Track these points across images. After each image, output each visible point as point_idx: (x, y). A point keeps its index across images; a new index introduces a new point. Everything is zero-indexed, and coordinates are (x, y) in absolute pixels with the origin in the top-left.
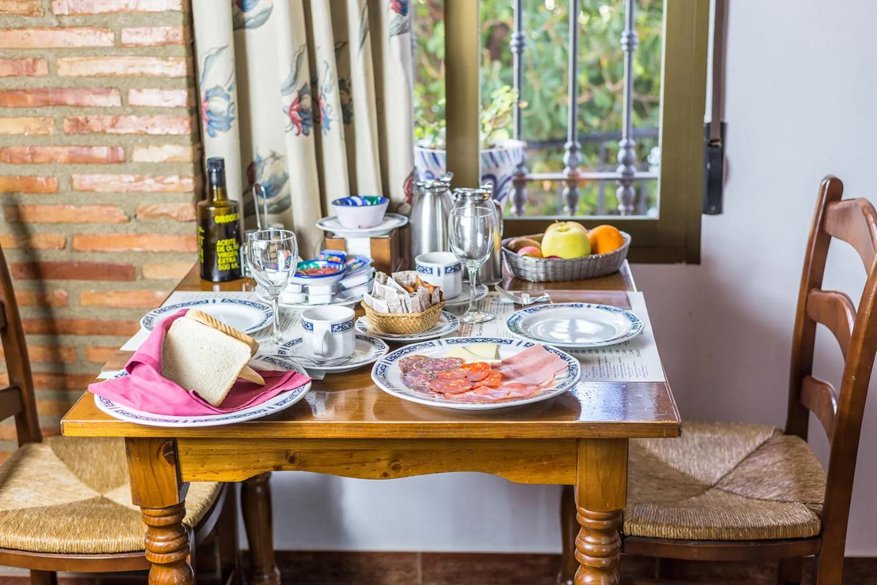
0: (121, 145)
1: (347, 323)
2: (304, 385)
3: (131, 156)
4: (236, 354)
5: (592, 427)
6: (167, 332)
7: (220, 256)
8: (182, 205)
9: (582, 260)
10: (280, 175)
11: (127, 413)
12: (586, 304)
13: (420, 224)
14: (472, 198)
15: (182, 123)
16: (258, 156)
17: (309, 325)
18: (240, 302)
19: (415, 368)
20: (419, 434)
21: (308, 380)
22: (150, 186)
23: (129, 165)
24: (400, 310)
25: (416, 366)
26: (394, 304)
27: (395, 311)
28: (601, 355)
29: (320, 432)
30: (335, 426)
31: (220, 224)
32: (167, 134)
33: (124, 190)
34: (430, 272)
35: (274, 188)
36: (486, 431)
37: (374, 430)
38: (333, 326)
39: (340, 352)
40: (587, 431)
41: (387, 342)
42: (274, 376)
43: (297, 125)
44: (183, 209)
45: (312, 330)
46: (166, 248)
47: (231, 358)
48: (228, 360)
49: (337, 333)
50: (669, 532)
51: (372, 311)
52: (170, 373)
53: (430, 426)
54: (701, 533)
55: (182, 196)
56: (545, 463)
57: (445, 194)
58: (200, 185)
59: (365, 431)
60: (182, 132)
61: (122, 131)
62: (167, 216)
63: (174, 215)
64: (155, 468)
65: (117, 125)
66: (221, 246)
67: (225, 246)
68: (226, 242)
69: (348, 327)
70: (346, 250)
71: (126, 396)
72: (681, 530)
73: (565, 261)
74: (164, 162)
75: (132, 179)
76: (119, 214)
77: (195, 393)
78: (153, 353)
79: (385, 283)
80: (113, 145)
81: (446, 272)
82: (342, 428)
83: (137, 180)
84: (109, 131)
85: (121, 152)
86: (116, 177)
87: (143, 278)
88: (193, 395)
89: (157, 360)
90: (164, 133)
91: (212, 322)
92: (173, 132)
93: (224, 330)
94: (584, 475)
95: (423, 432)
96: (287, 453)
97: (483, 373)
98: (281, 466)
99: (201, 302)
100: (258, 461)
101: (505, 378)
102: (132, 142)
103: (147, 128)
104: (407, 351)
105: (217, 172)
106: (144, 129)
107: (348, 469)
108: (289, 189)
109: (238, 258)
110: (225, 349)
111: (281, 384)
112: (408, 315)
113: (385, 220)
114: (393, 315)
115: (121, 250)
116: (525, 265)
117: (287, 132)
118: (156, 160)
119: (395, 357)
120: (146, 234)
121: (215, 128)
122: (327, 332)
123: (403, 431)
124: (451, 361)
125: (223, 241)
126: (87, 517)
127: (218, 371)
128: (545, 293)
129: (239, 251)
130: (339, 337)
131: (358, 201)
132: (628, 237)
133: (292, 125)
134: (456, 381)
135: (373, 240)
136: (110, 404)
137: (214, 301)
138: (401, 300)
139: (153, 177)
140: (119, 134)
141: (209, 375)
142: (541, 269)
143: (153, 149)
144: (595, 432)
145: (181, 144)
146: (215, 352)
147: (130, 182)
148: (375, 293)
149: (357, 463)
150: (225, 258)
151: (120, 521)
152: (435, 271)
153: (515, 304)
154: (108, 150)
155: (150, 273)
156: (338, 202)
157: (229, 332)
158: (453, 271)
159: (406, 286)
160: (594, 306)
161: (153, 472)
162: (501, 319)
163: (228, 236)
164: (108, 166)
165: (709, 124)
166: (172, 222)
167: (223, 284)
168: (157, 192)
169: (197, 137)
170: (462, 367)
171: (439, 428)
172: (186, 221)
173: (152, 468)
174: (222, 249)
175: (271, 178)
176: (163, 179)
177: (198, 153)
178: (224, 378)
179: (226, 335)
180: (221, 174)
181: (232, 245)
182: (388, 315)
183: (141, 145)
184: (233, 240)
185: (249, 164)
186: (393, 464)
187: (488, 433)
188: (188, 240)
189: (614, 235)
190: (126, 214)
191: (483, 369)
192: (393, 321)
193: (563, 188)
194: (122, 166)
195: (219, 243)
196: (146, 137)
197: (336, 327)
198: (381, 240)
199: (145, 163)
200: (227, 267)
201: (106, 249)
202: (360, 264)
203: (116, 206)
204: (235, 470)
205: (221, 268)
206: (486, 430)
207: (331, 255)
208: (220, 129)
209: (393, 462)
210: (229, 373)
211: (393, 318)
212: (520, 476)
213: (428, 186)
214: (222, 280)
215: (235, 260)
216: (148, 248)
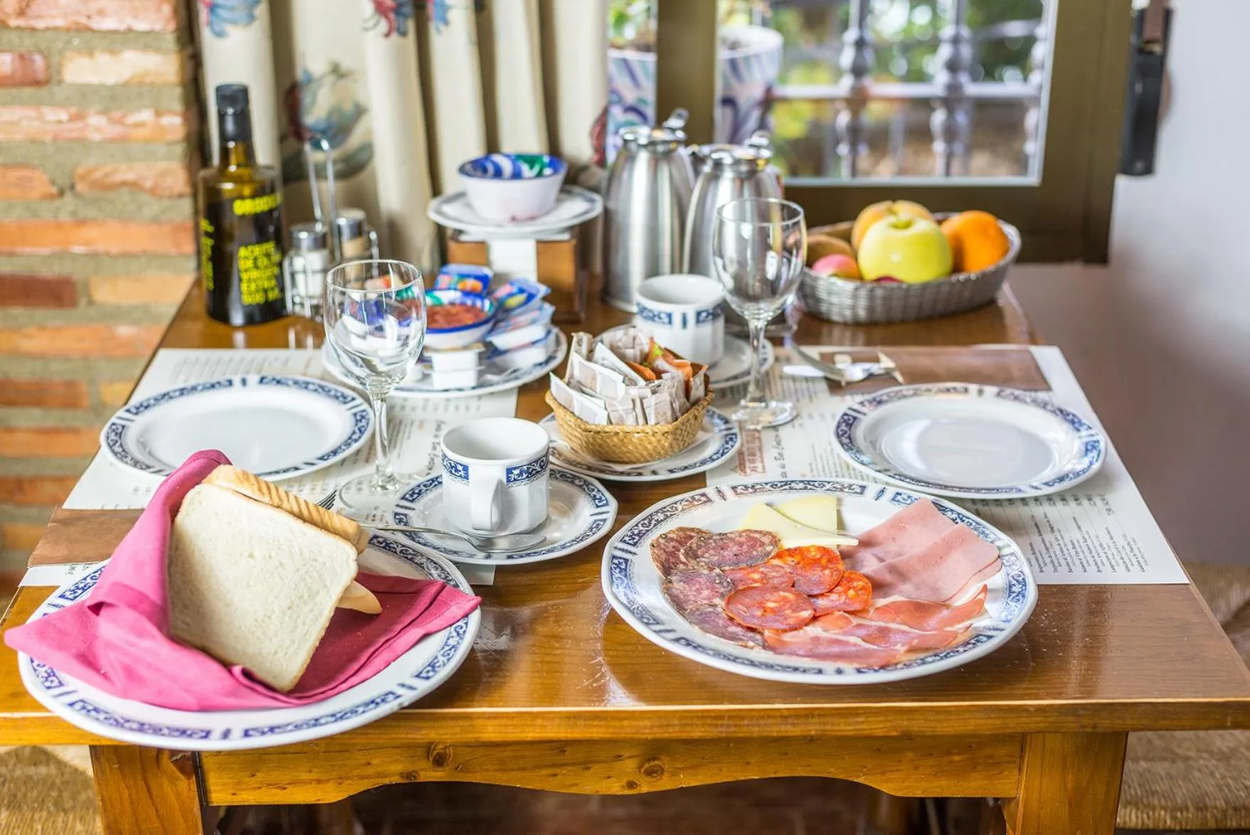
0: (40, 52)
1: (536, 461)
2: (466, 616)
3: (59, 72)
4: (325, 564)
5: (1082, 712)
6: (173, 521)
7: (245, 276)
8: (163, 165)
9: (939, 285)
10: (348, 107)
11: (96, 710)
12: (973, 388)
13: (627, 212)
14: (735, 168)
15: (158, 10)
16: (306, 72)
17: (460, 468)
18: (296, 383)
19: (683, 558)
20: (720, 729)
21: (472, 603)
22: (98, 129)
23: (56, 89)
24: (630, 420)
25: (686, 555)
26: (620, 408)
27: (621, 421)
28: (1039, 511)
29: (510, 729)
30: (544, 718)
31: (243, 217)
32: (130, 30)
33: (48, 138)
34: (666, 320)
35: (339, 129)
36: (862, 723)
37: (626, 723)
38: (509, 471)
39: (523, 520)
40: (1071, 719)
41: (608, 485)
42: (398, 589)
43: (387, 17)
44: (164, 174)
45: (467, 477)
46: (132, 246)
47: (316, 575)
48: (309, 580)
49: (518, 482)
50: (1127, 818)
51: (573, 419)
52: (188, 620)
53: (744, 714)
54: (1187, 818)
55: (162, 149)
56: (957, 758)
57: (675, 154)
58: (195, 126)
59: (608, 727)
60: (158, 26)
61: (40, 24)
62: (134, 186)
63: (148, 184)
64: (153, 784)
65: (29, 12)
66: (246, 258)
67: (255, 259)
68: (257, 250)
69: (539, 469)
70: (487, 263)
71: (88, 660)
72: (1151, 813)
73: (910, 287)
74: (126, 84)
75: (64, 116)
76: (41, 183)
77: (247, 674)
78: (146, 581)
79: (590, 356)
80: (23, 50)
81: (698, 321)
82: (557, 721)
83: (74, 118)
84: (13, 22)
85: (39, 60)
86: (32, 113)
87: (91, 302)
88: (242, 679)
89: (158, 601)
90: (122, 27)
91: (270, 493)
92: (141, 26)
93: (296, 509)
94: (1037, 782)
95: (728, 726)
96: (429, 747)
97: (827, 572)
98: (416, 772)
99: (219, 383)
100: (369, 764)
101: (878, 587)
102: (60, 45)
103: (89, 17)
104: (661, 516)
105: (235, 114)
106: (83, 20)
107: (555, 775)
108: (370, 132)
109: (280, 278)
110: (302, 554)
111: (416, 613)
112: (648, 429)
113: (559, 201)
114: (617, 429)
115: (45, 251)
116: (830, 293)
117: (366, 29)
118: (110, 80)
119: (641, 535)
120: (94, 220)
121: (226, 20)
122: (500, 482)
123: (687, 725)
124: (752, 539)
125: (250, 248)
126: (8, 807)
127: (289, 608)
128: (883, 357)
129: (280, 265)
130: (522, 491)
131: (507, 166)
132: (1011, 232)
133: (376, 17)
134: (775, 596)
135: (542, 245)
136: (56, 683)
137: (244, 382)
138: (633, 401)
139: (104, 112)
140: (33, 30)
141: (270, 618)
142: (863, 302)
143: (103, 59)
144: (1086, 721)
145: (158, 50)
146: (281, 564)
147: (60, 122)
148: (572, 377)
149: (573, 764)
150: (255, 280)
151: (74, 819)
152: (677, 319)
153: (827, 379)
154: (13, 60)
155: (105, 293)
156: (468, 167)
157: (305, 513)
158: (710, 317)
159: (632, 363)
160: (990, 390)
161: (149, 791)
162: (810, 416)
163: (262, 238)
164: (14, 91)
165: (1142, 13)
166: (144, 197)
167: (255, 330)
168: (112, 141)
169: (188, 36)
170: (779, 556)
171: (762, 718)
172: (170, 197)
173: (147, 784)
174: (249, 264)
175: (330, 115)
176: (123, 117)
177: (190, 65)
178: (304, 624)
179: (300, 522)
180: (243, 118)
181: (268, 255)
182: (607, 429)
183: (79, 51)
184: (270, 247)
185: (287, 84)
186: (647, 765)
187: (864, 726)
188: (176, 229)
189: (992, 232)
190: (53, 183)
191: (824, 561)
192: (615, 439)
193: (837, 112)
194: (43, 92)
195: (243, 252)
196: (88, 35)
197: (517, 472)
198: (557, 245)
199: (89, 86)
200: (259, 298)
201: (18, 249)
202: (521, 298)
203: (34, 168)
204: (319, 781)
205: (247, 299)
206: (860, 720)
207: (463, 276)
208: (234, 22)
209: (649, 760)
210: (312, 610)
211: (617, 434)
212: (906, 783)
213: (643, 141)
214: (250, 320)
215: (273, 282)
216: (100, 248)
